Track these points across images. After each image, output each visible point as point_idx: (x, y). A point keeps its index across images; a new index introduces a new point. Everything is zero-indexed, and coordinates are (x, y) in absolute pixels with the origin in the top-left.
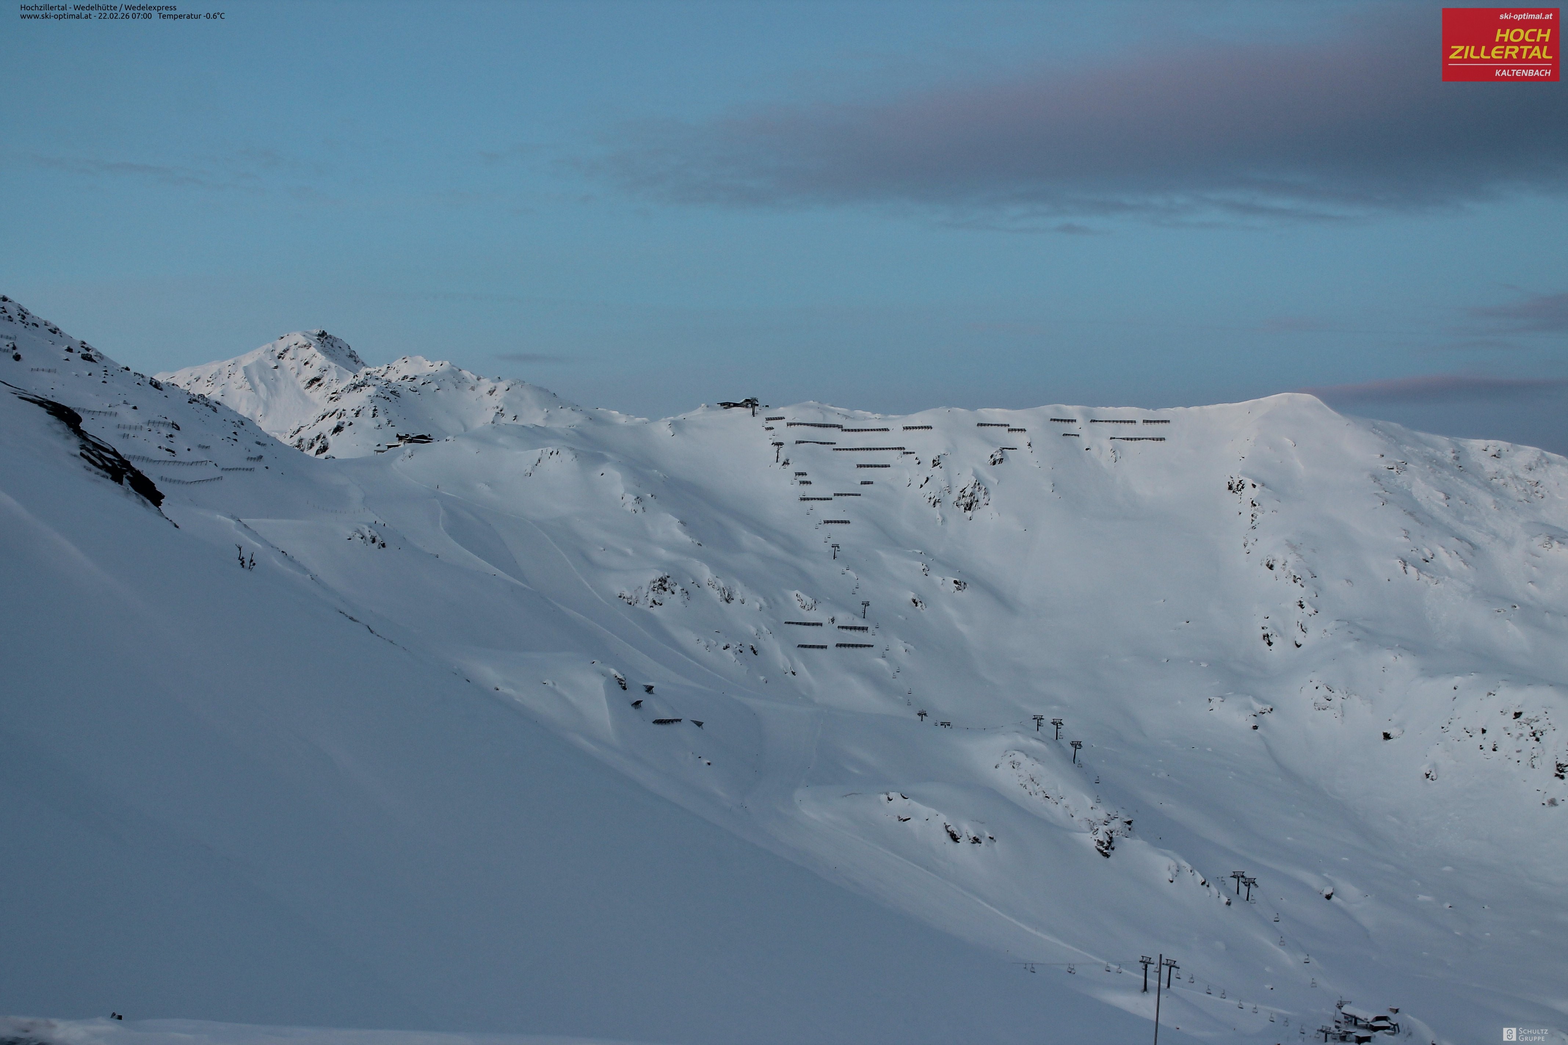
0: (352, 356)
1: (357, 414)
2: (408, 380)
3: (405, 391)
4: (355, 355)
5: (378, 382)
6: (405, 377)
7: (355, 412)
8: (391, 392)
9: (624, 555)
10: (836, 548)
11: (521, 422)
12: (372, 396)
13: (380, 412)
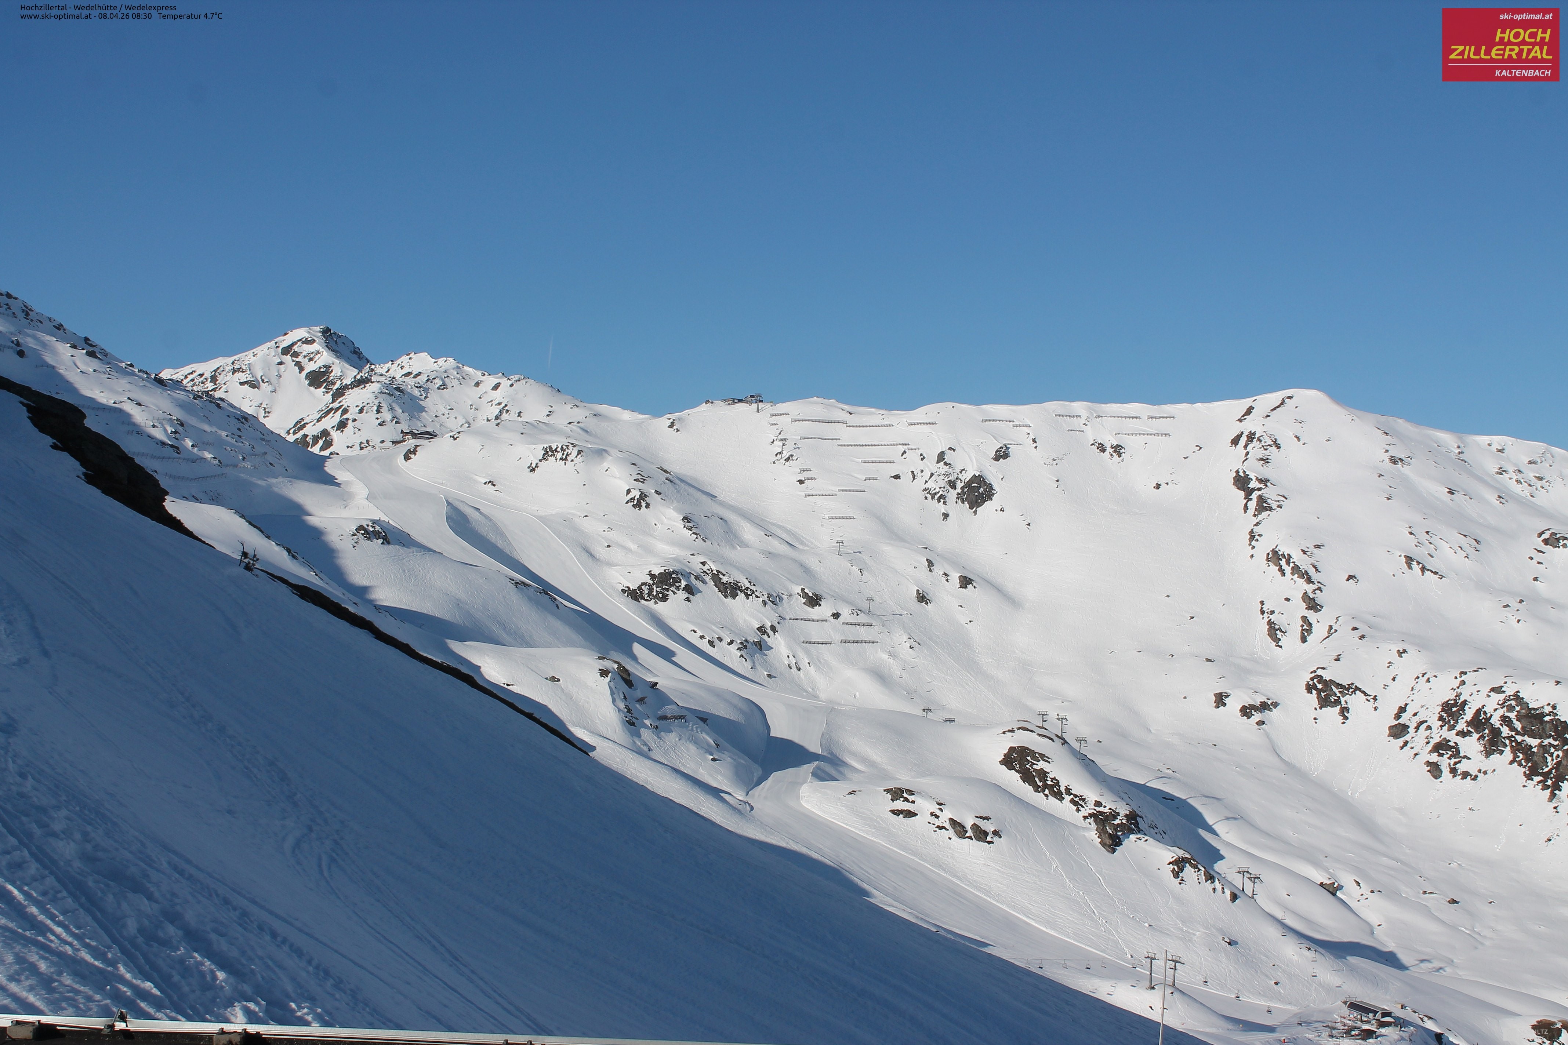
0: (357, 352)
1: (361, 411)
2: (412, 376)
3: (410, 387)
4: (358, 351)
5: (382, 379)
6: (409, 374)
7: (360, 408)
8: (395, 388)
9: (628, 550)
10: (841, 544)
11: (525, 418)
12: (376, 392)
13: (385, 409)
